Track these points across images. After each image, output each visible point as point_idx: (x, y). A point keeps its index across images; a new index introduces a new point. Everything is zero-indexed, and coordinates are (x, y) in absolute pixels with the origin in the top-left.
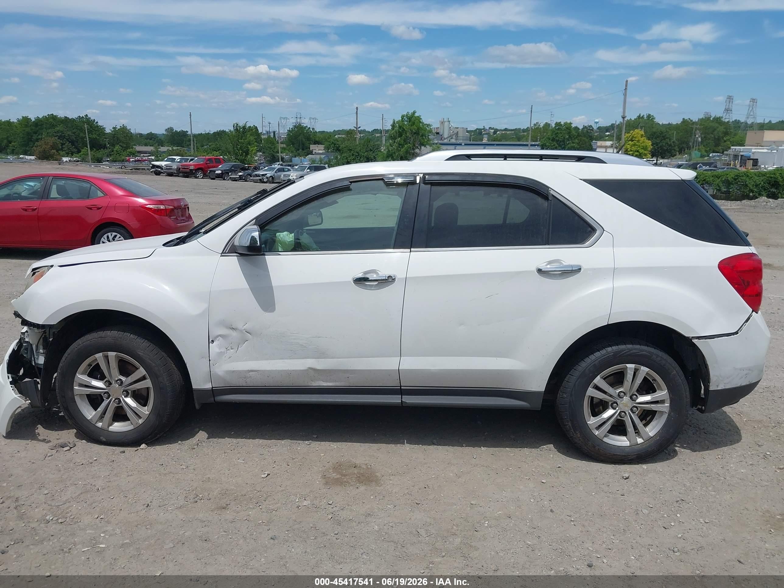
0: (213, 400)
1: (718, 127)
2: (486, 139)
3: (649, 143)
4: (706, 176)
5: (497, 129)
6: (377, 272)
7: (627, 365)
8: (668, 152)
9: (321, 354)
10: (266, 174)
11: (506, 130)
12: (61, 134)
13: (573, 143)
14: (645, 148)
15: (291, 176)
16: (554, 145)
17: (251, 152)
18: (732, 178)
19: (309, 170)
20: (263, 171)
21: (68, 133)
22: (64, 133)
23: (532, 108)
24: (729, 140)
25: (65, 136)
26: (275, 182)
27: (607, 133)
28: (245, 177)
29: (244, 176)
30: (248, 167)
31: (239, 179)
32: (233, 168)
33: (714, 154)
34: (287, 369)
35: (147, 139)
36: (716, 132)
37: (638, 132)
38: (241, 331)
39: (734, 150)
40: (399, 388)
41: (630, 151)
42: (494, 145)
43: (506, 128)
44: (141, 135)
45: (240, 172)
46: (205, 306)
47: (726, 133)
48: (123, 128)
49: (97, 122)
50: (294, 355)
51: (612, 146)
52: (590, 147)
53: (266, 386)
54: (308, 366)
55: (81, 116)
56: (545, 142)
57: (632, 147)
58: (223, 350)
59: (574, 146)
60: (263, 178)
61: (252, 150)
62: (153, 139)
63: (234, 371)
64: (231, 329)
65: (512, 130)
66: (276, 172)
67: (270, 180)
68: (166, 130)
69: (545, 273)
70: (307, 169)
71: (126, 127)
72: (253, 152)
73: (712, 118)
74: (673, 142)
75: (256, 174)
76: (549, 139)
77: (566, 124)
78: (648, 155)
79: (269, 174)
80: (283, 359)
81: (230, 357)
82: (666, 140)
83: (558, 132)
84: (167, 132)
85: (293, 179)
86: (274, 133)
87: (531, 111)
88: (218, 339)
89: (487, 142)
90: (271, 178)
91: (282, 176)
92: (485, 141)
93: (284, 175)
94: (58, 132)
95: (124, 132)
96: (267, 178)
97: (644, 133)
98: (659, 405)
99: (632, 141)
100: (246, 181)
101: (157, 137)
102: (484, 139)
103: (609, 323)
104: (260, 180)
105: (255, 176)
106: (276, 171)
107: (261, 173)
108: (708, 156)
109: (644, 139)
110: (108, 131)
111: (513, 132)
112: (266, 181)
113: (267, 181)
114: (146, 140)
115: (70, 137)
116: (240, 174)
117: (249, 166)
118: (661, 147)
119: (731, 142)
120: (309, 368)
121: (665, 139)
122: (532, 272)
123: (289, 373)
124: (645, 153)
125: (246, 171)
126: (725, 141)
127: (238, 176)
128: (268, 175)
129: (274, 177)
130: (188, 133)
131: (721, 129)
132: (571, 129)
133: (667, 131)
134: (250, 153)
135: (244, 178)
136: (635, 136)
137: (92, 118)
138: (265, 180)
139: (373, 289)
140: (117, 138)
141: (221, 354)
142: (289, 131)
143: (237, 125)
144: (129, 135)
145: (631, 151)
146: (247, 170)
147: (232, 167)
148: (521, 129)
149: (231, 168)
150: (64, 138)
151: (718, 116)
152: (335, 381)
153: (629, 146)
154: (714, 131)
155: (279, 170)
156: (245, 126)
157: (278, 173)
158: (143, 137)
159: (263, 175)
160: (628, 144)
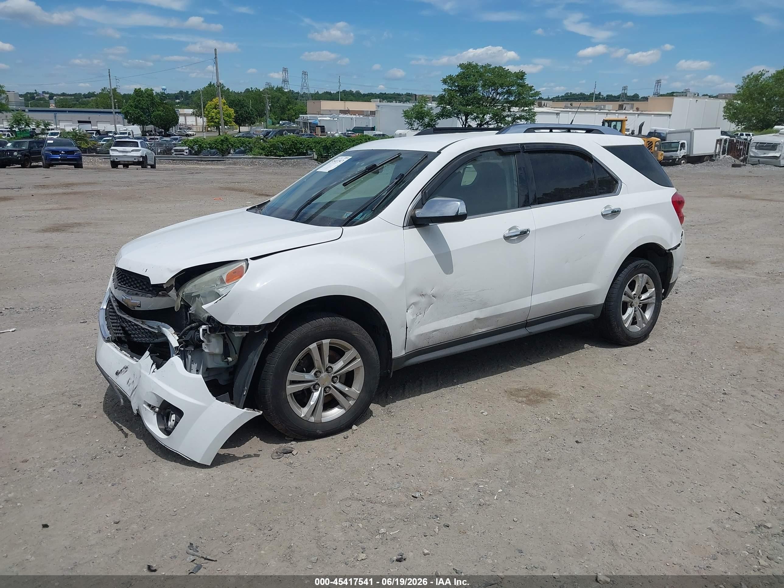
1: (281, 97)
2: (54, 105)
3: (232, 111)
4: (309, 143)
5: (52, 94)
6: (517, 228)
7: (639, 275)
8: (249, 120)
9: (484, 305)
11: (63, 94)
13: (158, 111)
14: (229, 116)
16: (138, 113)
18: (330, 144)
23: (109, 72)
24: (292, 108)
27: (177, 101)
33: (284, 122)
34: (460, 323)
36: (280, 101)
37: (220, 100)
38: (429, 296)
39: (302, 118)
40: (526, 322)
41: (215, 119)
42: (65, 111)
43: (63, 93)
46: (402, 278)
47: (288, 102)
50: (464, 310)
51: (193, 114)
52: (174, 114)
53: (441, 343)
54: (475, 318)
56: (128, 109)
57: (217, 114)
58: (415, 316)
59: (160, 114)
63: (422, 335)
64: (421, 296)
65: (71, 95)
73: (275, 88)
74: (251, 110)
76: (131, 106)
77: (147, 90)
78: (233, 122)
80: (456, 315)
81: (419, 322)
82: (245, 108)
83: (140, 99)
87: (109, 75)
88: (411, 307)
89: (55, 108)
92: (52, 107)
97: (225, 101)
98: (651, 299)
99: (216, 109)
102: (51, 105)
108: (279, 123)
109: (227, 107)
111: (73, 97)
118: (241, 114)
119: (294, 110)
121: (243, 107)
123: (460, 326)
124: (230, 121)
126: (289, 110)
131: (284, 98)
132: (154, 96)
133: (244, 100)
136: (218, 104)
139: (516, 242)
141: (413, 320)
145: (217, 119)
148: (81, 94)
151: (280, 86)
152: (488, 326)
153: (213, 114)
154: (278, 100)
160: (213, 112)
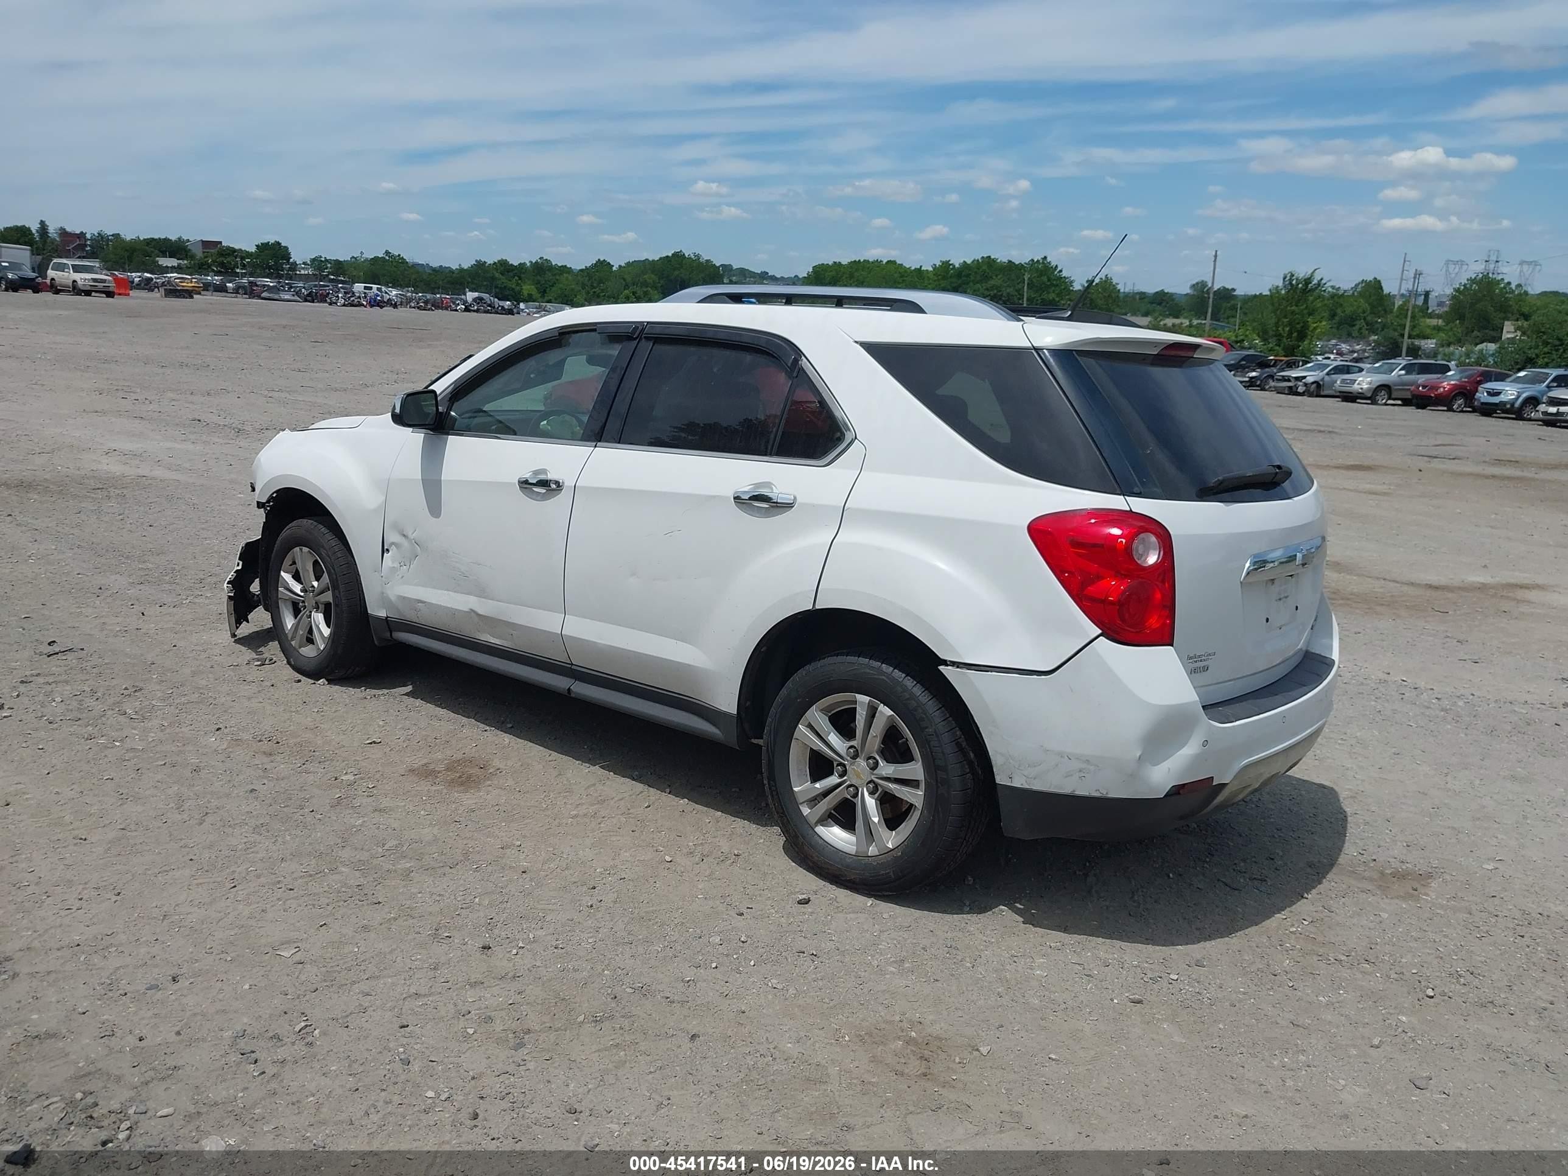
0: (389, 636)
6: (547, 473)
7: (857, 695)
9: (482, 592)
10: (1305, 377)
12: (995, 291)
15: (1357, 382)
17: (1312, 331)
19: (1403, 372)
20: (1301, 370)
21: (1008, 291)
22: (1000, 291)
25: (1002, 295)
26: (1322, 393)
28: (1261, 381)
29: (1259, 379)
30: (1276, 361)
31: (1248, 384)
32: (1244, 363)
35: (1153, 303)
38: (411, 541)
40: (569, 666)
44: (1143, 295)
45: (1254, 371)
46: (382, 497)
48: (1105, 281)
49: (1061, 271)
50: (457, 586)
55: (1035, 260)
58: (396, 565)
60: (1295, 385)
61: (1315, 328)
62: (1164, 304)
63: (404, 598)
64: (403, 536)
66: (1328, 374)
67: (1312, 390)
68: (1193, 286)
69: (744, 503)
70: (1400, 370)
71: (1111, 279)
72: (1317, 331)
75: (1283, 376)
79: (1311, 377)
80: (447, 590)
81: (402, 578)
84: (1195, 290)
85: (1362, 389)
86: (1427, 294)
88: (391, 548)
90: (1315, 385)
91: (1338, 382)
93: (1343, 381)
94: (992, 288)
95: (1105, 290)
96: (1306, 385)
98: (905, 789)
100: (1263, 389)
101: (1173, 300)
103: (817, 607)
104: (1290, 388)
105: (1280, 380)
106: (1330, 370)
107: (1294, 374)
110: (1077, 286)
112: (1301, 391)
113: (1304, 392)
114: (1149, 306)
115: (1009, 299)
116: (1254, 374)
117: (1276, 358)
120: (471, 609)
122: (728, 498)
123: (453, 613)
125: (1267, 370)
127: (1247, 379)
128: (1310, 380)
129: (1321, 383)
130: (1235, 293)
134: (1310, 333)
135: (1258, 383)
137: (1053, 264)
138: (1301, 389)
139: (536, 497)
140: (1091, 299)
141: (393, 570)
142: (1457, 290)
143: (1292, 275)
144: (1113, 295)
146: (1269, 366)
147: (1243, 359)
149: (1240, 361)
150: (1000, 299)
152: (501, 638)
155: (1338, 370)
156: (1310, 278)
157: (1333, 376)
158: (1146, 300)
159: (1297, 379)
